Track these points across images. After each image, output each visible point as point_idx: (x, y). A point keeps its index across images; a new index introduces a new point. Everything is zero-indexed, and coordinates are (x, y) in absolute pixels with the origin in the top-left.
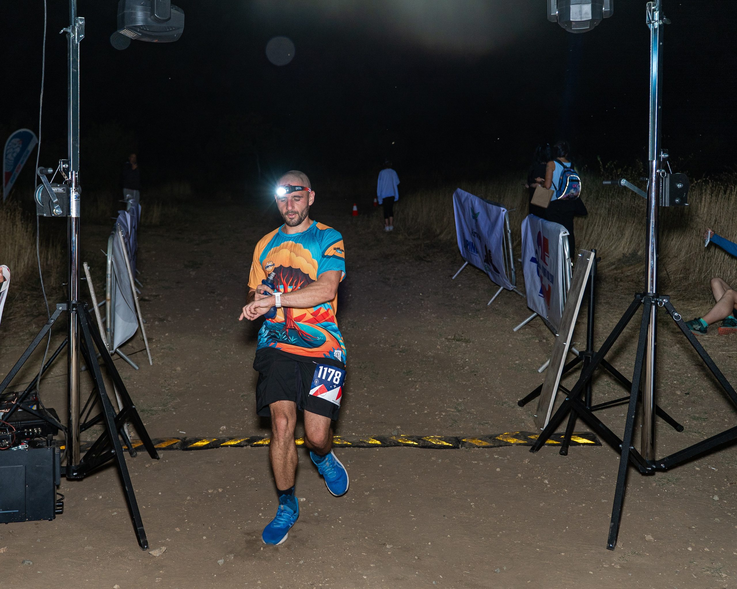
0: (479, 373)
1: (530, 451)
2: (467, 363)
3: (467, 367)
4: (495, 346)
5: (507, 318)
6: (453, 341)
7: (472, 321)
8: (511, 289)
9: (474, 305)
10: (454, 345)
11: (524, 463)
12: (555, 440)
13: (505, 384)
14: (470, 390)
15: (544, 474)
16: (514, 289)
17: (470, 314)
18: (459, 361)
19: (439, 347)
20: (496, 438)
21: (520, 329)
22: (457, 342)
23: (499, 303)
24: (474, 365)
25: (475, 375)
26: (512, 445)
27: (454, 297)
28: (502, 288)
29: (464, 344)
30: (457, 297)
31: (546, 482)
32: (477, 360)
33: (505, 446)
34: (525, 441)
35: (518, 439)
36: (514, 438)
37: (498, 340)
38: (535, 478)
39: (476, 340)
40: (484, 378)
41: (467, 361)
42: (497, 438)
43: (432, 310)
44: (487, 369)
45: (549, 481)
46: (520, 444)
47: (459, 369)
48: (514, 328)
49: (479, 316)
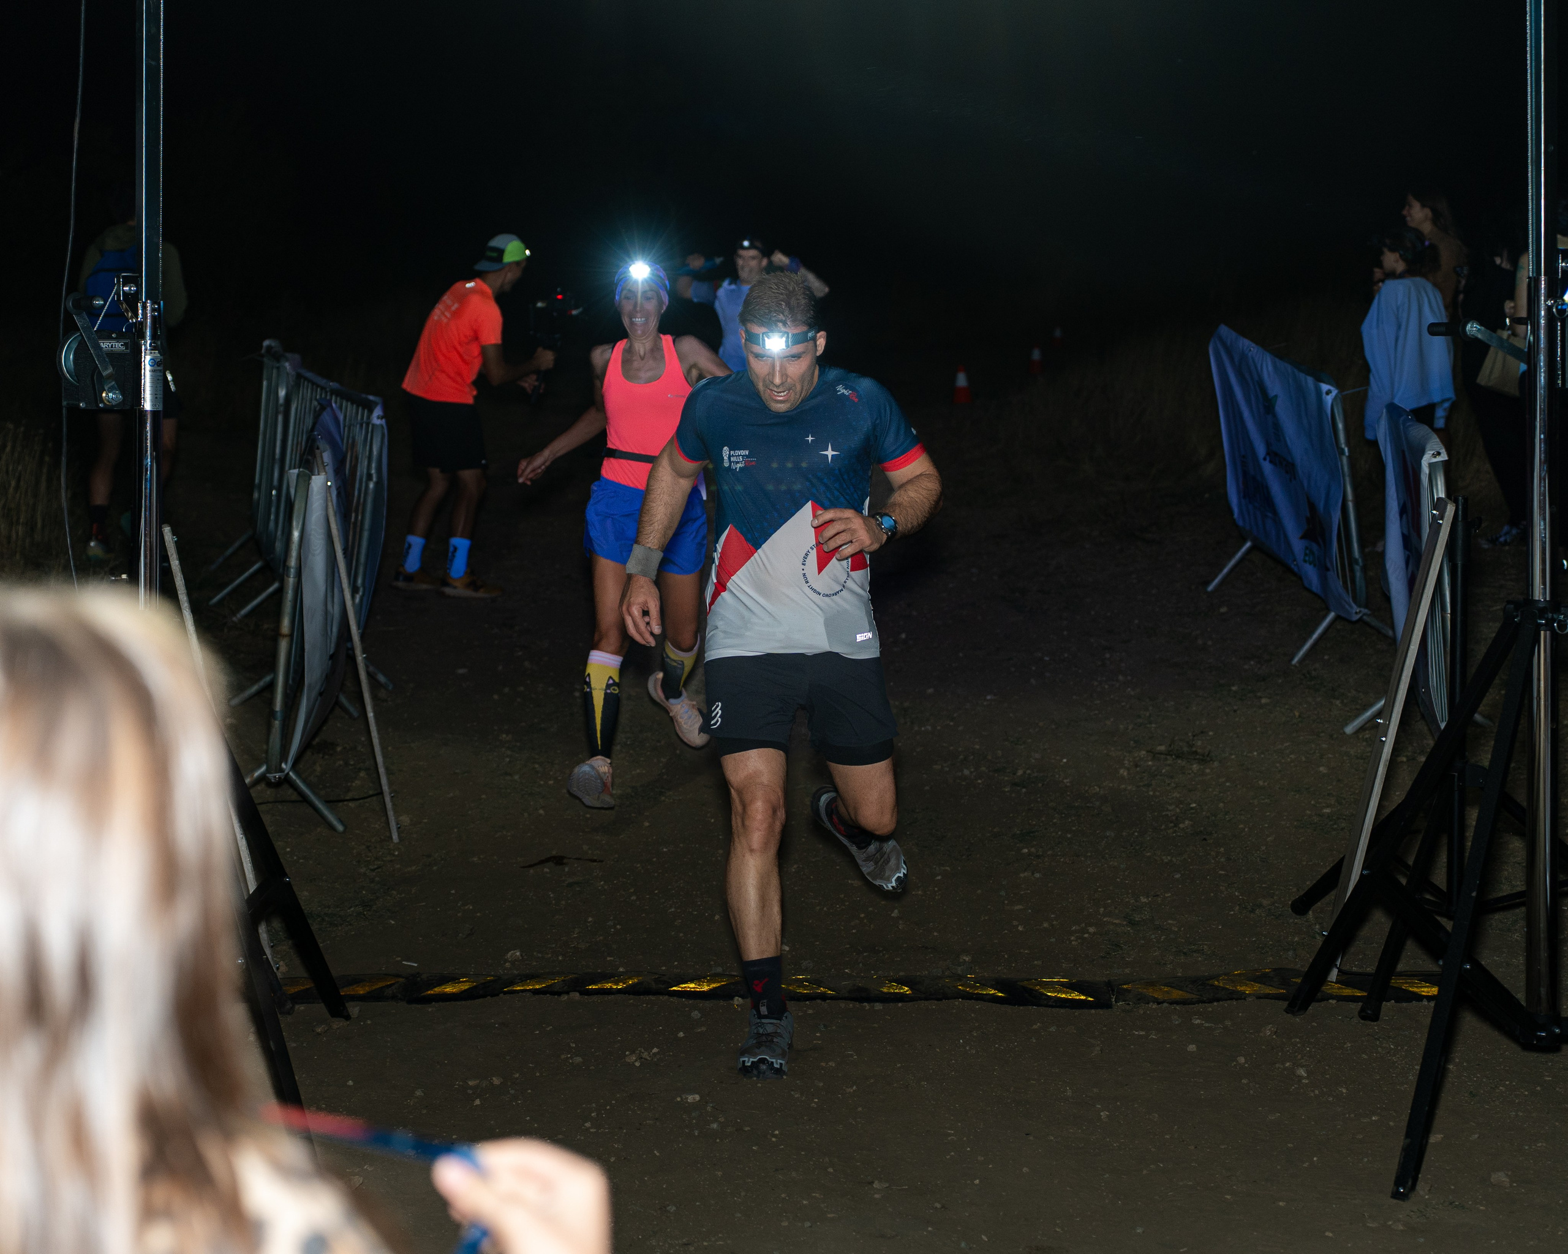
0: (1216, 835)
1: (1287, 1011)
2: (1194, 813)
3: (1187, 822)
4: (1280, 771)
5: (1338, 699)
6: (1168, 757)
7: (1235, 708)
8: (1355, 618)
9: (1252, 663)
10: (1168, 768)
11: (1261, 1034)
12: (1359, 989)
13: (1276, 862)
14: (1178, 876)
15: (1302, 1058)
16: (1365, 617)
17: (1234, 688)
18: (1170, 808)
19: (1125, 774)
20: (1207, 982)
21: (1362, 729)
22: (1179, 761)
23: (1326, 657)
24: (1208, 818)
25: (1205, 839)
26: (1245, 999)
27: (1200, 642)
28: (1332, 615)
29: (1195, 767)
30: (1210, 643)
31: (1302, 1072)
32: (1221, 805)
33: (1226, 1000)
34: (1283, 989)
35: (1264, 984)
36: (1255, 981)
37: (1292, 756)
38: (1277, 1065)
39: (1233, 757)
40: (1222, 849)
41: (1192, 808)
42: (1211, 982)
43: (1129, 678)
44: (1241, 826)
45: (1307, 1072)
46: (1267, 996)
47: (1163, 827)
48: (1347, 724)
49: (1259, 694)
